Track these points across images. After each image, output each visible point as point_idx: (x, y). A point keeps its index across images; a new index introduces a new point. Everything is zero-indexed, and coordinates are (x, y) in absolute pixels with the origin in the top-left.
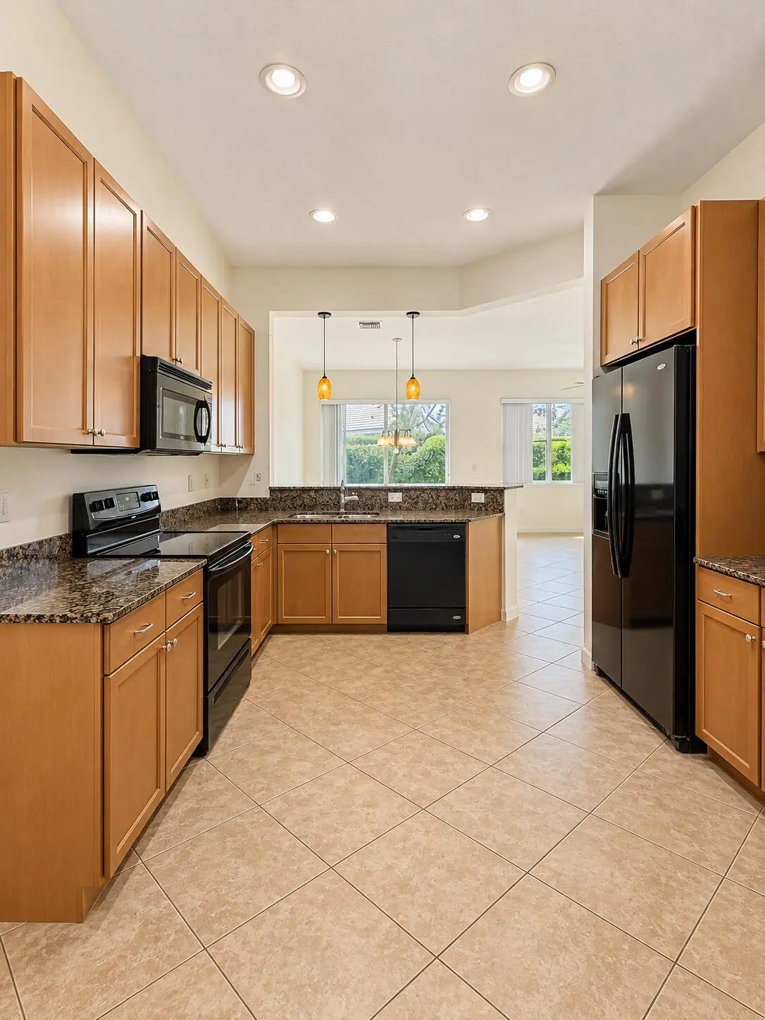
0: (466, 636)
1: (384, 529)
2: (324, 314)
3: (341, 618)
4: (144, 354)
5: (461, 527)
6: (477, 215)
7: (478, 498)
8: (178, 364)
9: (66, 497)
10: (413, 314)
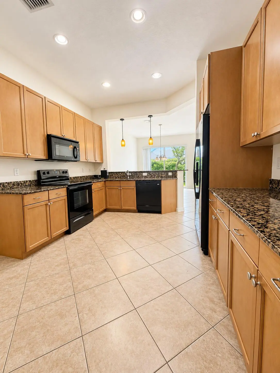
0: (161, 215)
1: (135, 182)
2: (122, 120)
3: (124, 208)
4: (48, 134)
5: (160, 182)
6: (157, 76)
7: (170, 174)
8: (64, 137)
9: (35, 172)
10: (150, 116)
